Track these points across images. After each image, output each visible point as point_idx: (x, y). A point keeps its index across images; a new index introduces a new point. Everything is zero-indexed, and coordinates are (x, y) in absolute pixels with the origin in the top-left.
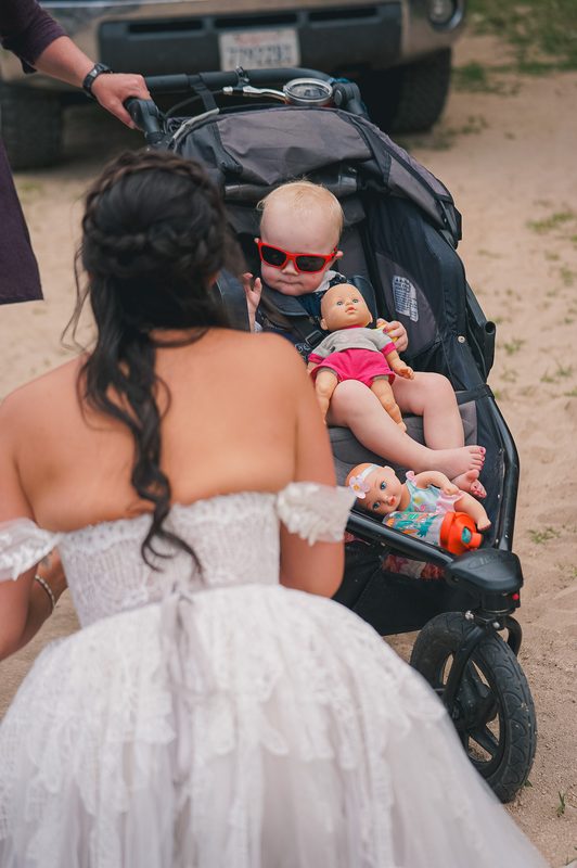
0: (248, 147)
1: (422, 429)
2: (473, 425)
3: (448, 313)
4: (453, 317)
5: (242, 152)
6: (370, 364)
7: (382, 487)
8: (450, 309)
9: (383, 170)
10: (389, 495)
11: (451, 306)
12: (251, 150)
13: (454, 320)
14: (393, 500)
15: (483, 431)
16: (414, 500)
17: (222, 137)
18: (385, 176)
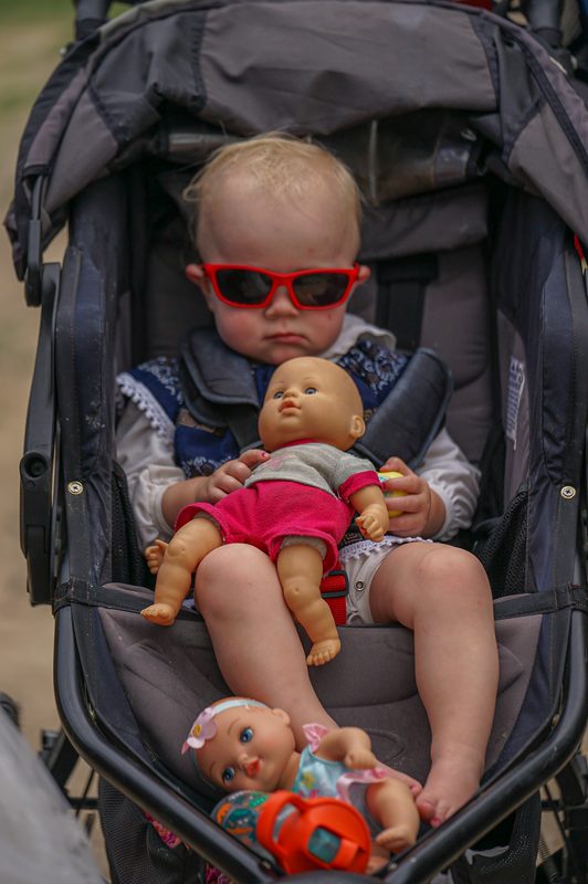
0: (248, 62)
1: (412, 653)
2: (523, 662)
3: (546, 433)
4: (555, 442)
5: (234, 71)
6: (293, 509)
7: (244, 736)
8: (550, 427)
9: (506, 136)
10: (251, 754)
11: (555, 420)
12: (252, 69)
13: (557, 450)
14: (255, 765)
15: (539, 675)
16: (302, 778)
17: (208, 39)
18: (506, 148)
